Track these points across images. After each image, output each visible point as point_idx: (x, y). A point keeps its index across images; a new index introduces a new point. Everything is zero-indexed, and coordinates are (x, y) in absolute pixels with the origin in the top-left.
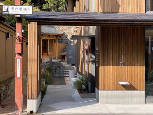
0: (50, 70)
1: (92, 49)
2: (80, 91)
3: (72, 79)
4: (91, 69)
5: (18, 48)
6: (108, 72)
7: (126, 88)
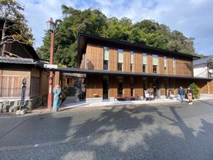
0: (69, 90)
1: (85, 82)
2: (80, 98)
3: (77, 94)
4: (83, 90)
5: (50, 82)
6: (89, 91)
7: (96, 96)
